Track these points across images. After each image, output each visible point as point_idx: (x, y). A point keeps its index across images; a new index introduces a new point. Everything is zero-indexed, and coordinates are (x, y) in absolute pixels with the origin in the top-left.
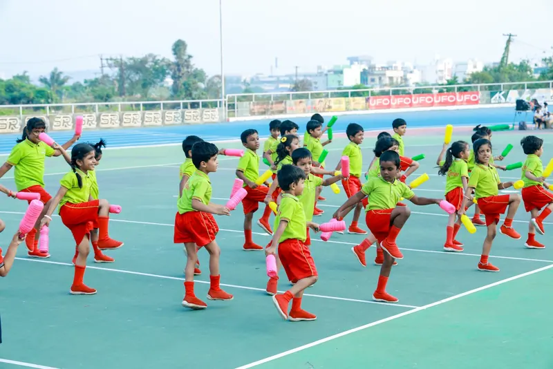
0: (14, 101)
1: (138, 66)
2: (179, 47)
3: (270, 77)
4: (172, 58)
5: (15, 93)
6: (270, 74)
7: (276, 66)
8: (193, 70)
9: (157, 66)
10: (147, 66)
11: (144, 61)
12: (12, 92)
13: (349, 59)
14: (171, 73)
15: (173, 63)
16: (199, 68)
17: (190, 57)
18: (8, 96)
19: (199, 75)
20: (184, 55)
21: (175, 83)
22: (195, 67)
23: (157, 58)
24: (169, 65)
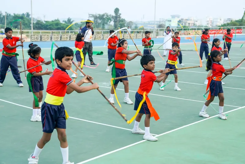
1: (101, 17)
2: (117, 10)
4: (114, 15)
5: (59, 26)
8: (121, 19)
9: (108, 17)
10: (104, 17)
11: (103, 15)
13: (171, 16)
14: (113, 20)
15: (114, 16)
16: (123, 19)
17: (120, 14)
18: (56, 27)
19: (123, 21)
20: (118, 13)
21: (114, 24)
22: (122, 18)
23: (108, 14)
24: (113, 17)
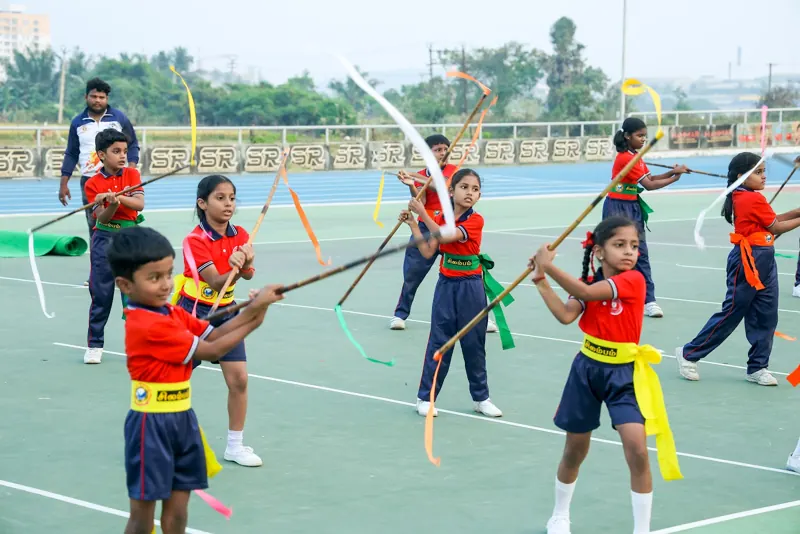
0: (286, 120)
1: (493, 63)
2: (563, 30)
3: (726, 82)
4: (550, 50)
6: (727, 78)
7: (739, 63)
8: (584, 69)
9: (523, 63)
10: (507, 63)
11: (502, 54)
12: (284, 104)
14: (546, 75)
15: (552, 58)
16: (595, 67)
17: (580, 47)
19: (594, 78)
20: (570, 43)
21: (552, 92)
22: (587, 64)
23: (523, 50)
24: (543, 61)
